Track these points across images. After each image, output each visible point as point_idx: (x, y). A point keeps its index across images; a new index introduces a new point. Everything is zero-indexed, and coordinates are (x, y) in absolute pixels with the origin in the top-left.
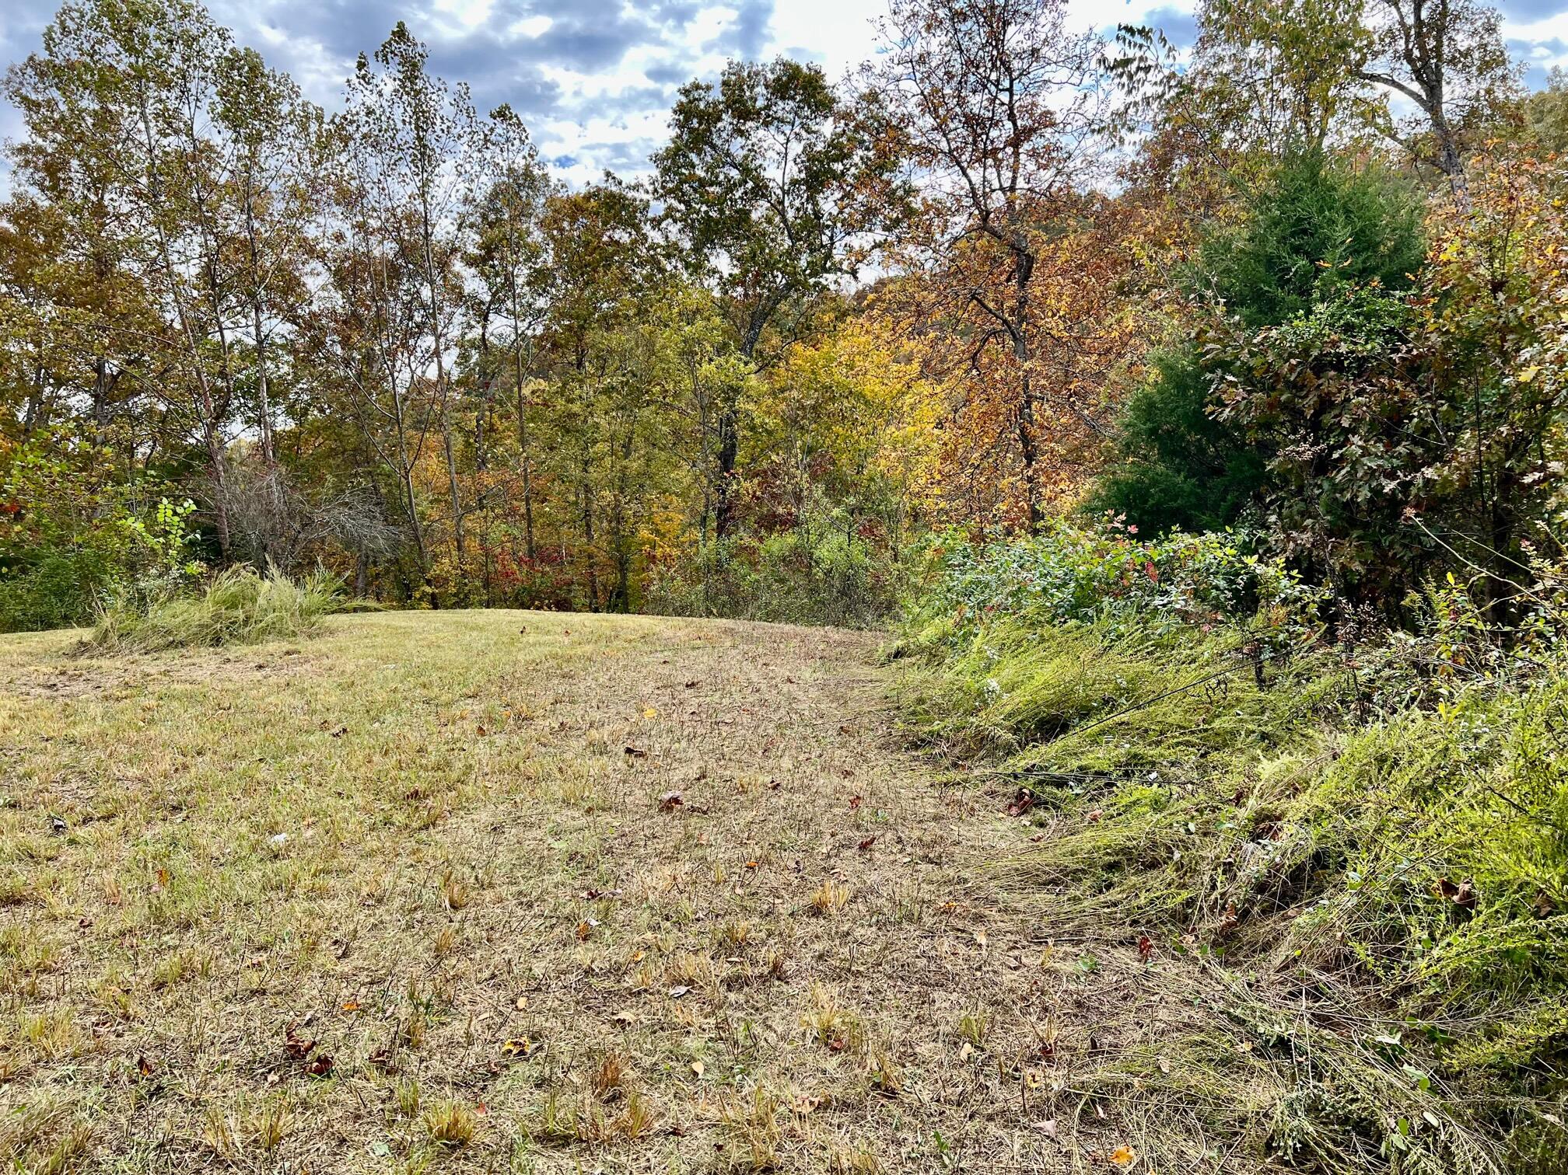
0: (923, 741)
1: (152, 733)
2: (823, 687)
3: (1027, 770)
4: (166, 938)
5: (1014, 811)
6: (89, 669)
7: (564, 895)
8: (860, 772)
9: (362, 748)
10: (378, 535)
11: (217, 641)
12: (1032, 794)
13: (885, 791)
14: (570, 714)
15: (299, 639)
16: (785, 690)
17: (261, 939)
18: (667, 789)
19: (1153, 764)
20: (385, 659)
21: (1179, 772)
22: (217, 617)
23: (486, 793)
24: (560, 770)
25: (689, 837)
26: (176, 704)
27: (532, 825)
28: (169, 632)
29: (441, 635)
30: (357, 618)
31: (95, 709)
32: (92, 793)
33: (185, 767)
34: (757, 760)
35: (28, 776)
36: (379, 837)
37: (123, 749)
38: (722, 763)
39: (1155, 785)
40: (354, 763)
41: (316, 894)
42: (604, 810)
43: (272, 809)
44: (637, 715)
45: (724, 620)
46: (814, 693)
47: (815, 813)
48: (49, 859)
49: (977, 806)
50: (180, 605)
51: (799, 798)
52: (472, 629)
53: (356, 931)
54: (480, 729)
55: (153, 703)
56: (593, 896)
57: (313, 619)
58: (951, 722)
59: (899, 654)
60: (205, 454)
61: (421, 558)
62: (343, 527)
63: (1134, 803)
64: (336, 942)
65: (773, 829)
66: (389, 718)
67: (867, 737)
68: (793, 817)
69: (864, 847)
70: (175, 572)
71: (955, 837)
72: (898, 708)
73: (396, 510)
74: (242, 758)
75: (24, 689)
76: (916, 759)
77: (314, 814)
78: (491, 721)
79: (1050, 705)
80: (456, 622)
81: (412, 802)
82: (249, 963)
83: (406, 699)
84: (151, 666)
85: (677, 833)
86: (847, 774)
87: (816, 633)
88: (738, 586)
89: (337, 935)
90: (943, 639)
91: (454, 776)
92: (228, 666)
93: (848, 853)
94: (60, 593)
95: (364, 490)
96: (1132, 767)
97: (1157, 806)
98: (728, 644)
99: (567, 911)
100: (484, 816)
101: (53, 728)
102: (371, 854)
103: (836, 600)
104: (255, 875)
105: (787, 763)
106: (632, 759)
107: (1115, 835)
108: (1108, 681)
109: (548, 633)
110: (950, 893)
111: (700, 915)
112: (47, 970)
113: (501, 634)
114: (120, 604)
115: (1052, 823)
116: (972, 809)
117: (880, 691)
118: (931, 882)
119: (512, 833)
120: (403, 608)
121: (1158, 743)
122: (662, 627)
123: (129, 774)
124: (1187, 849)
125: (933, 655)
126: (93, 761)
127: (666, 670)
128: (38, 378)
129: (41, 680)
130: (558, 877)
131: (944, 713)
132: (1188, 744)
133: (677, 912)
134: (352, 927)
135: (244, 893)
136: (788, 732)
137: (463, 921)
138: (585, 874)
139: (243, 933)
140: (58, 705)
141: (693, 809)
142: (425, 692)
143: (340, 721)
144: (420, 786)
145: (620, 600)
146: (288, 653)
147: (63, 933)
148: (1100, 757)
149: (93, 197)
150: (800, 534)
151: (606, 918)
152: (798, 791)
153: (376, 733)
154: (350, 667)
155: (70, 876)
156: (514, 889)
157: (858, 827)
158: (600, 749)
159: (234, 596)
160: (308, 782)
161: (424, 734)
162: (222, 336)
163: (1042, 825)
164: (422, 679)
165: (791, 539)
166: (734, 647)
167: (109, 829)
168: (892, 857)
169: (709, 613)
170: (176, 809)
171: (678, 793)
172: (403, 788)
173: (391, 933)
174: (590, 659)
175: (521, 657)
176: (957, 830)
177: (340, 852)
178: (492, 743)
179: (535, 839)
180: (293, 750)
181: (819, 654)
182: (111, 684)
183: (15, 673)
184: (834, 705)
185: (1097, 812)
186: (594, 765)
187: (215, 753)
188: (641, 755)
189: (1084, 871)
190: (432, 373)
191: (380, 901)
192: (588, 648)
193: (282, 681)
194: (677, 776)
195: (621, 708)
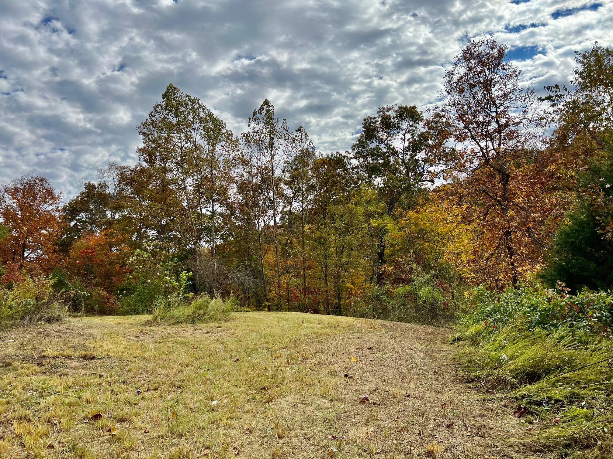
0: (472, 379)
1: (171, 357)
2: (425, 352)
3: (522, 396)
4: (174, 440)
5: (517, 415)
6: (150, 330)
7: (323, 436)
8: (445, 391)
9: (245, 368)
10: (251, 283)
11: (193, 322)
12: (525, 408)
13: (456, 401)
14: (322, 358)
15: (222, 322)
16: (409, 353)
17: (208, 444)
18: (362, 393)
19: (583, 398)
20: (252, 331)
21: (596, 402)
22: (194, 313)
23: (290, 390)
24: (319, 382)
25: (373, 416)
26: (178, 346)
27: (309, 405)
28: (177, 318)
29: (272, 322)
30: (242, 314)
31: (152, 346)
32: (150, 379)
33: (182, 371)
34: (399, 384)
35: (129, 371)
36: (251, 405)
37: (161, 362)
38: (384, 383)
39: (585, 408)
40: (242, 373)
41: (229, 427)
42: (337, 401)
43: (212, 390)
44: (348, 360)
45: (381, 321)
46: (422, 355)
47: (426, 409)
48: (135, 404)
49: (499, 411)
50: (181, 308)
51: (418, 402)
52: (284, 320)
53: (242, 444)
54: (288, 362)
55: (171, 345)
56: (334, 438)
57: (228, 314)
58: (485, 372)
59: (459, 339)
60: (193, 252)
61: (265, 291)
62: (239, 279)
63: (576, 416)
64: (235, 448)
65: (408, 415)
66: (254, 355)
67: (447, 376)
68: (417, 410)
69: (449, 426)
70: (181, 296)
71: (490, 425)
72: (460, 364)
73: (257, 273)
74: (202, 369)
75: (129, 337)
76: (470, 387)
77: (227, 393)
78: (292, 359)
79: (532, 367)
80: (278, 317)
81: (263, 391)
82: (203, 453)
83: (260, 348)
84: (171, 330)
85: (367, 413)
86: (439, 392)
87: (420, 327)
88: (386, 306)
89: (235, 445)
90: (478, 334)
91: (279, 381)
92: (197, 331)
93: (442, 429)
94: (142, 302)
95: (246, 266)
96: (573, 398)
97: (588, 418)
98: (384, 331)
99: (324, 443)
100: (290, 399)
101: (137, 353)
102: (248, 412)
103: (428, 314)
104: (206, 417)
105: (412, 386)
106: (347, 379)
107: (569, 431)
108: (558, 358)
109: (312, 323)
110: (490, 452)
111: (379, 451)
112: (133, 450)
113: (295, 323)
114: (162, 307)
115: (536, 423)
116: (497, 413)
117: (451, 355)
118: (481, 446)
119: (301, 407)
120: (258, 311)
121: (585, 388)
122: (356, 322)
123: (163, 373)
124: (604, 440)
125: (474, 340)
126: (151, 367)
127: (359, 341)
128: (140, 226)
129: (134, 334)
130: (319, 428)
131: (481, 368)
132: (599, 389)
133: (369, 449)
134: (241, 442)
135: (202, 424)
136: (412, 372)
137: (283, 444)
138: (330, 428)
139: (202, 441)
140: (139, 344)
141: (374, 403)
142: (267, 345)
143: (236, 356)
144: (266, 384)
145: (338, 311)
146: (218, 327)
147: (139, 435)
148: (558, 393)
149: (163, 165)
150: (412, 285)
151: (339, 447)
152: (418, 399)
153: (249, 361)
154: (240, 334)
155: (142, 412)
156: (302, 432)
157: (446, 417)
158: (334, 374)
159: (200, 305)
160: (225, 380)
161: (267, 362)
162: (201, 211)
163: (531, 423)
164: (267, 340)
165: (408, 288)
166: (386, 333)
167: (156, 394)
168: (462, 432)
169: (374, 317)
170: (179, 388)
171: (367, 396)
172: (259, 385)
173: (256, 446)
174: (329, 335)
175: (302, 332)
176: (491, 422)
177: (237, 410)
178: (292, 368)
179: (310, 411)
180: (219, 367)
181: (422, 338)
182: (157, 336)
183: (126, 331)
184: (431, 361)
185: (558, 419)
186: (333, 381)
187: (192, 366)
188: (351, 377)
189: (554, 447)
190: (272, 223)
191: (251, 432)
192: (328, 330)
193: (216, 339)
194: (366, 388)
195: (342, 357)
